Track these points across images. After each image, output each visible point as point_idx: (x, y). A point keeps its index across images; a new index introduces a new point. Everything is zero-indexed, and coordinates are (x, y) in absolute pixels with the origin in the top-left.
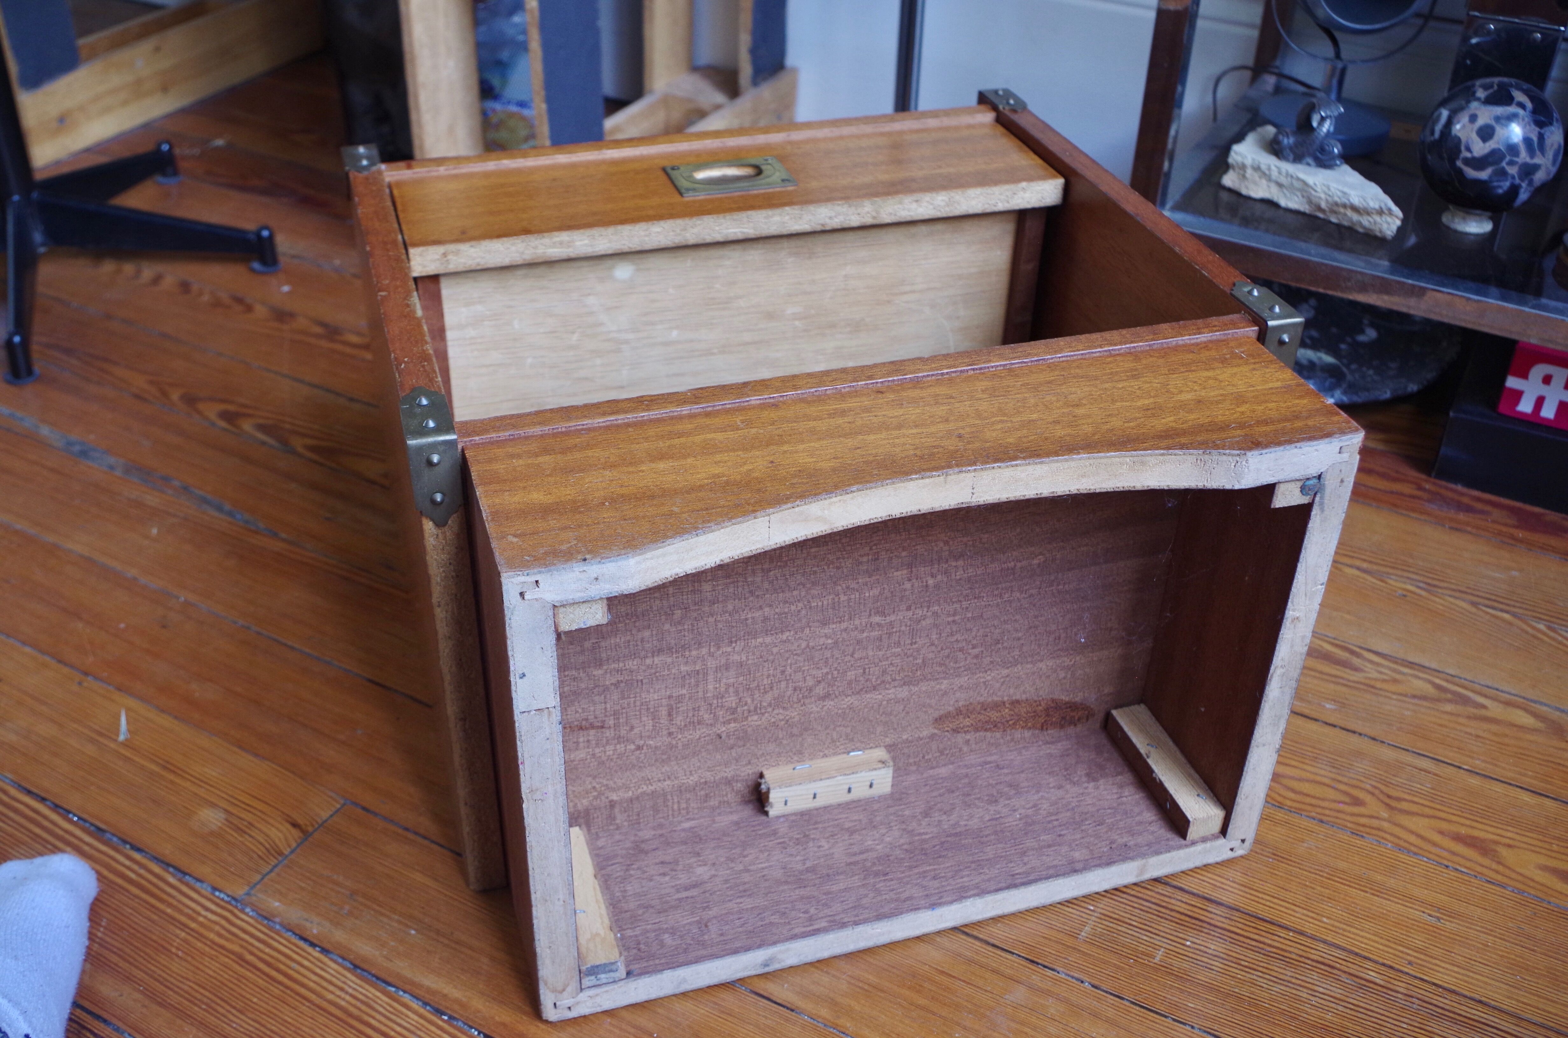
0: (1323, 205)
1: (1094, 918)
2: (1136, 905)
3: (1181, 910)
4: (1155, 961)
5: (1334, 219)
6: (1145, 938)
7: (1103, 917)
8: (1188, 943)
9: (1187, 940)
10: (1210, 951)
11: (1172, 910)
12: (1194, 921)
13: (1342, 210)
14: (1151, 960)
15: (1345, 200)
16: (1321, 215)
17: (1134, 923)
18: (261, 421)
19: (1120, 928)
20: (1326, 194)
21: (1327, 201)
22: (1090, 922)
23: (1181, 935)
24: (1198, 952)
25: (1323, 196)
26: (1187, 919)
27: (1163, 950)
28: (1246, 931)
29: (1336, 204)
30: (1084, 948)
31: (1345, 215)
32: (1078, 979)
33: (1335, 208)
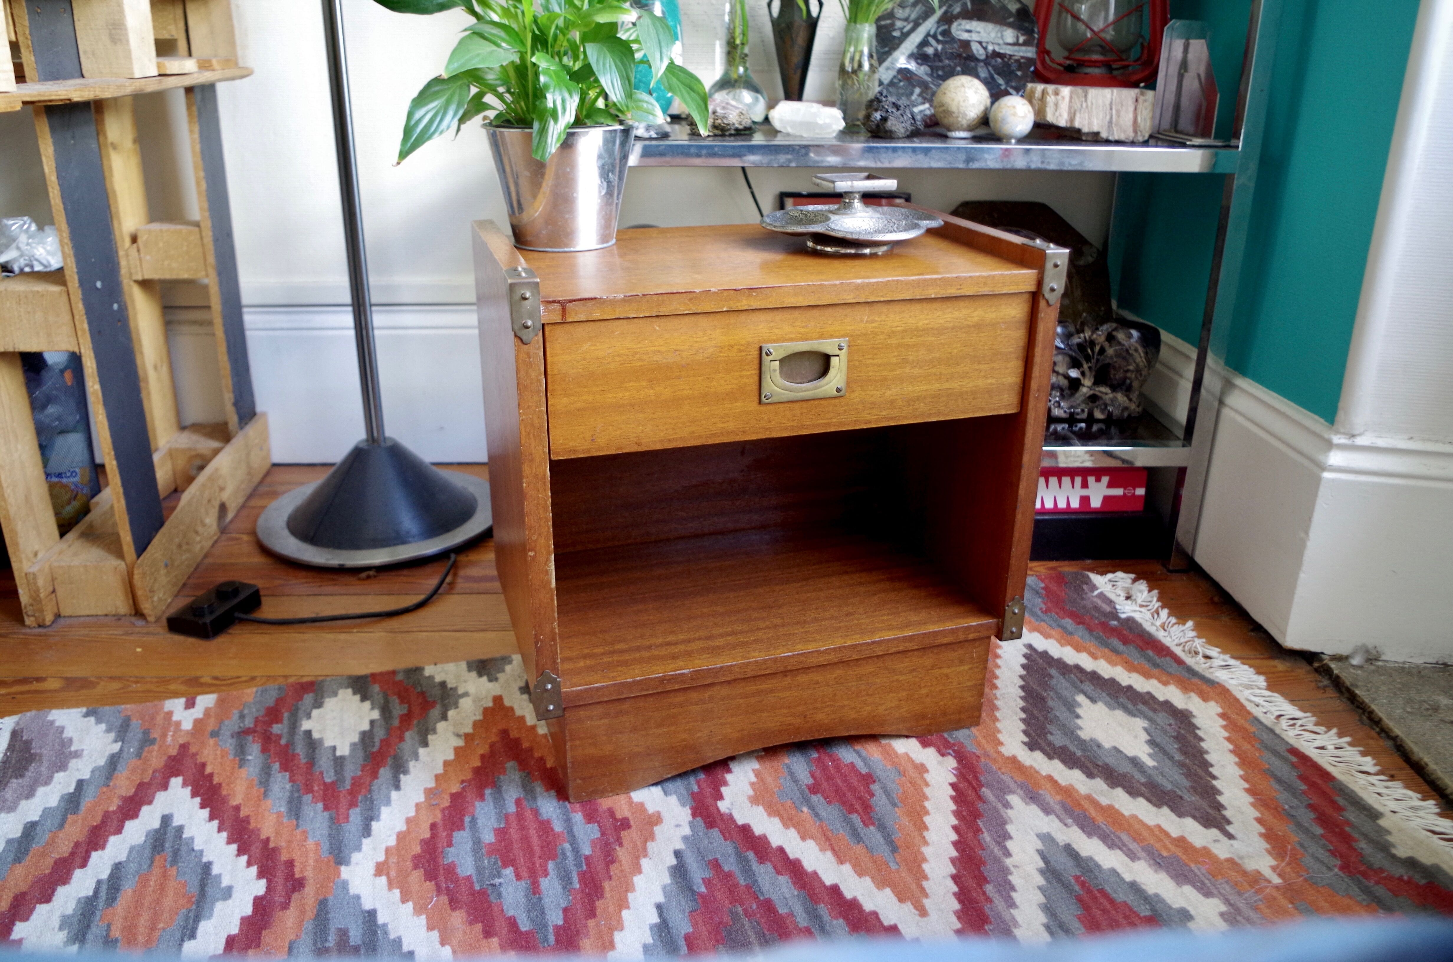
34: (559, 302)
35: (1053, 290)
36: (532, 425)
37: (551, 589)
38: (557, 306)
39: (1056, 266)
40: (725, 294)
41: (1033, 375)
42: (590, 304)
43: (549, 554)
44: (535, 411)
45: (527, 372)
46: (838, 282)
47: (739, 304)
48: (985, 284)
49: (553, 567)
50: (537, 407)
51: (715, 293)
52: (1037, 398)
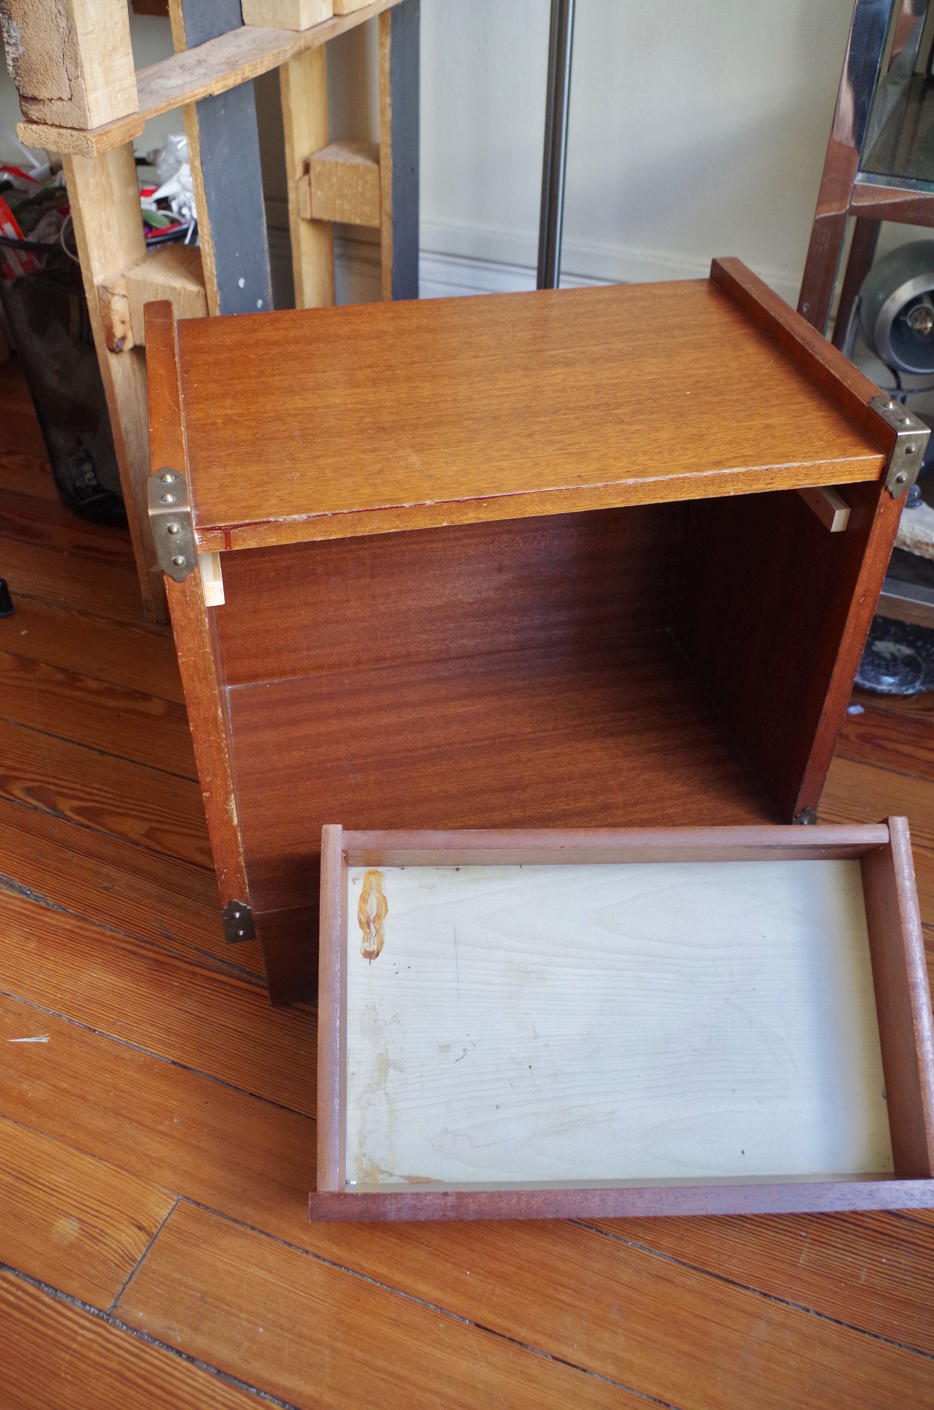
0: (908, 542)
1: (807, 1245)
2: (837, 1227)
3: (873, 1227)
4: (861, 1282)
5: (917, 553)
6: (849, 1259)
7: (814, 1242)
8: (884, 1260)
9: (883, 1258)
10: (902, 1266)
11: (866, 1228)
12: (885, 1237)
13: (924, 547)
14: (858, 1281)
15: (927, 540)
16: (906, 549)
17: (839, 1246)
18: (29, 784)
19: (828, 1252)
20: (910, 532)
21: (912, 539)
22: (805, 1249)
23: (877, 1253)
24: (892, 1268)
25: (908, 534)
26: (879, 1236)
27: (865, 1269)
28: (926, 1242)
29: (919, 542)
30: (804, 1275)
31: (927, 550)
32: (803, 1309)
33: (919, 545)
34: (220, 528)
35: (899, 480)
36: (196, 667)
37: (232, 826)
38: (218, 534)
39: (908, 451)
40: (445, 506)
41: (859, 579)
42: (261, 528)
43: (227, 794)
44: (198, 653)
45: (183, 612)
46: (600, 484)
47: (464, 518)
48: (807, 475)
49: (234, 806)
50: (200, 648)
51: (430, 506)
52: (861, 605)
